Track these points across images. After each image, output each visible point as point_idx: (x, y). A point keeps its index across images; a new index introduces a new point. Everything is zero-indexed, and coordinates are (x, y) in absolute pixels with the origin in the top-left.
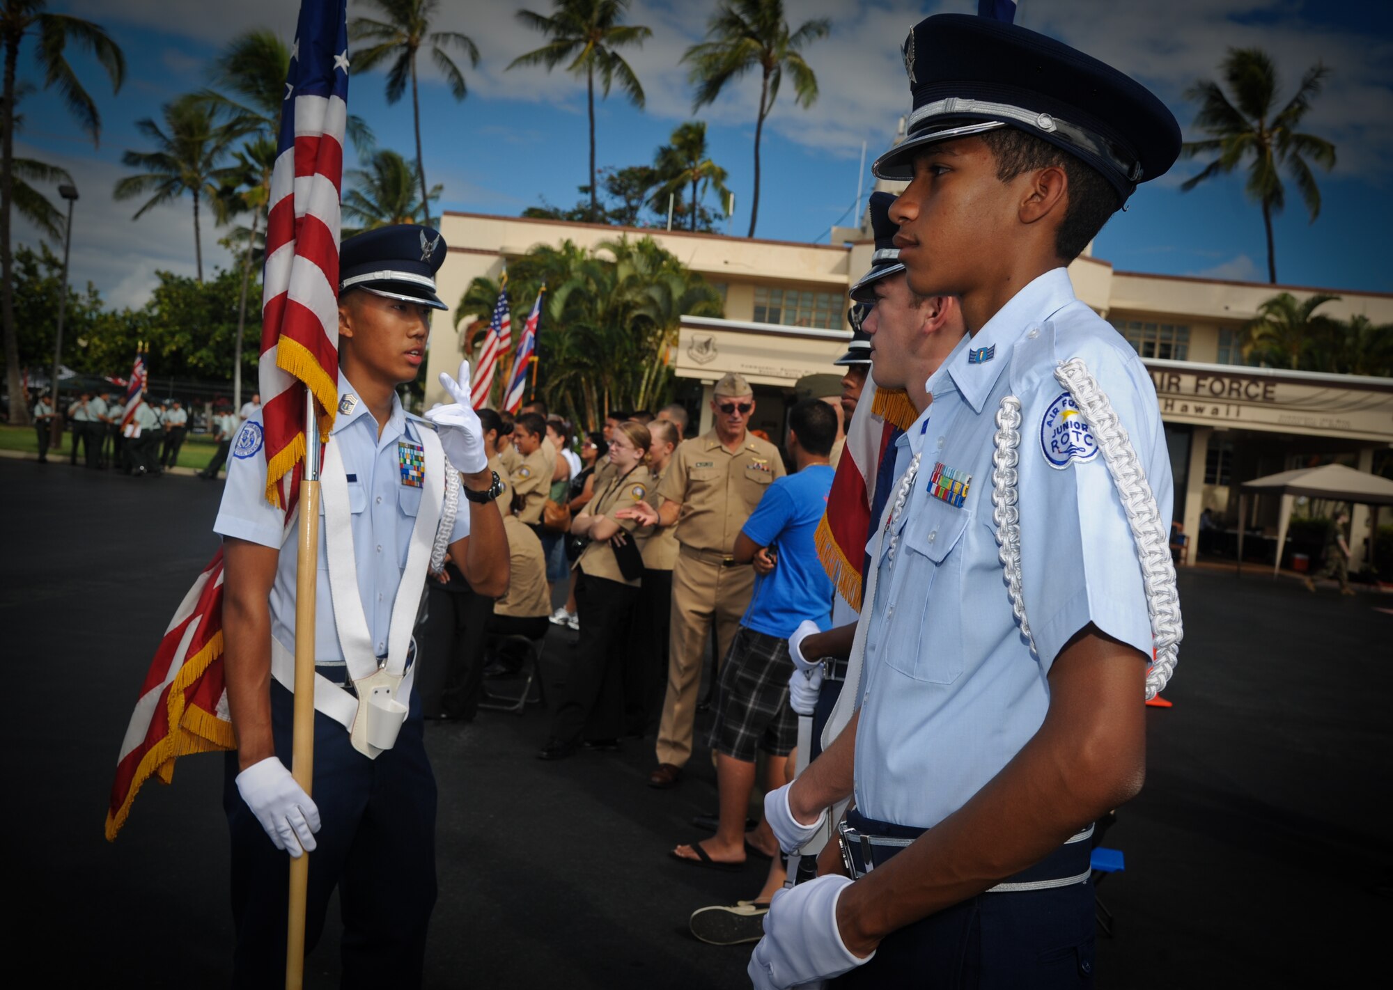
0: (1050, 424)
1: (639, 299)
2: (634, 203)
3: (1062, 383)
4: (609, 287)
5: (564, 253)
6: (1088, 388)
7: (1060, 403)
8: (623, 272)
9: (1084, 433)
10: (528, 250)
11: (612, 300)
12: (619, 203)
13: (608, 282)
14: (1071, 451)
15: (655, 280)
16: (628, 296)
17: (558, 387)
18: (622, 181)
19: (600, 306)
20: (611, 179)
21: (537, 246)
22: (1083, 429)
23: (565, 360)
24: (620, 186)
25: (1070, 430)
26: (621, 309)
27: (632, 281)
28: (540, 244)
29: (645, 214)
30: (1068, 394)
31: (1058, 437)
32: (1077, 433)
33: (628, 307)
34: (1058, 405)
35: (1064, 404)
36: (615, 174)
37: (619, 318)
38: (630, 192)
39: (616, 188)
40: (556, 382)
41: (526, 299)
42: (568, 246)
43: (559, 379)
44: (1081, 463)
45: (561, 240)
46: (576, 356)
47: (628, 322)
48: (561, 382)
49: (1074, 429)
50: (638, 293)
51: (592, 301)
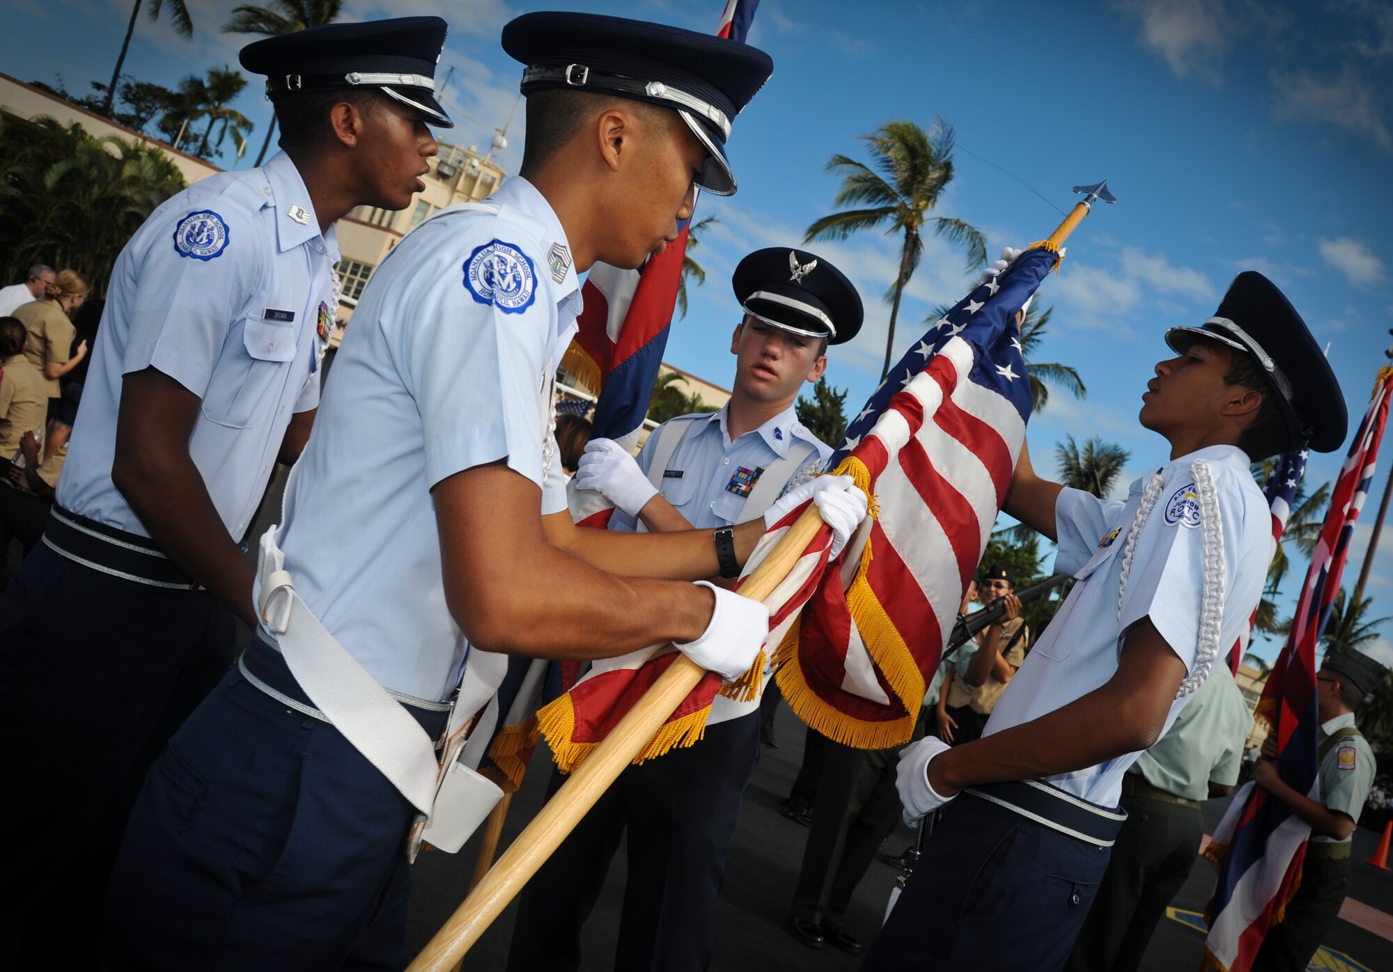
0: (1176, 499)
1: (137, 198)
2: (143, 115)
3: (1192, 476)
4: (110, 178)
5: (70, 133)
6: (1206, 483)
7: (1188, 488)
8: (129, 170)
9: (1195, 510)
10: (32, 118)
11: (110, 190)
12: (128, 109)
13: (111, 174)
14: (1181, 516)
15: (157, 187)
16: (128, 192)
17: (32, 250)
18: (137, 92)
19: (96, 191)
20: (128, 86)
21: (45, 117)
22: (1195, 508)
23: (47, 228)
24: (134, 95)
25: (1186, 504)
26: (116, 201)
27: (134, 181)
28: (47, 117)
29: (151, 128)
30: (1193, 484)
31: (1177, 507)
32: (1190, 508)
33: (125, 201)
34: (1185, 490)
35: (1190, 489)
36: (132, 84)
37: (113, 208)
38: (143, 104)
39: (130, 96)
40: (32, 245)
41: (20, 160)
42: (76, 127)
43: (36, 243)
44: (1184, 525)
45: (72, 121)
46: (60, 228)
47: (122, 215)
48: (37, 246)
49: (1189, 505)
50: (139, 192)
51: (89, 184)
